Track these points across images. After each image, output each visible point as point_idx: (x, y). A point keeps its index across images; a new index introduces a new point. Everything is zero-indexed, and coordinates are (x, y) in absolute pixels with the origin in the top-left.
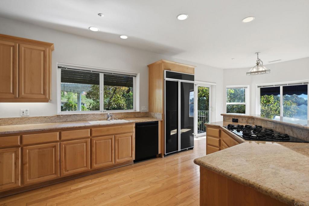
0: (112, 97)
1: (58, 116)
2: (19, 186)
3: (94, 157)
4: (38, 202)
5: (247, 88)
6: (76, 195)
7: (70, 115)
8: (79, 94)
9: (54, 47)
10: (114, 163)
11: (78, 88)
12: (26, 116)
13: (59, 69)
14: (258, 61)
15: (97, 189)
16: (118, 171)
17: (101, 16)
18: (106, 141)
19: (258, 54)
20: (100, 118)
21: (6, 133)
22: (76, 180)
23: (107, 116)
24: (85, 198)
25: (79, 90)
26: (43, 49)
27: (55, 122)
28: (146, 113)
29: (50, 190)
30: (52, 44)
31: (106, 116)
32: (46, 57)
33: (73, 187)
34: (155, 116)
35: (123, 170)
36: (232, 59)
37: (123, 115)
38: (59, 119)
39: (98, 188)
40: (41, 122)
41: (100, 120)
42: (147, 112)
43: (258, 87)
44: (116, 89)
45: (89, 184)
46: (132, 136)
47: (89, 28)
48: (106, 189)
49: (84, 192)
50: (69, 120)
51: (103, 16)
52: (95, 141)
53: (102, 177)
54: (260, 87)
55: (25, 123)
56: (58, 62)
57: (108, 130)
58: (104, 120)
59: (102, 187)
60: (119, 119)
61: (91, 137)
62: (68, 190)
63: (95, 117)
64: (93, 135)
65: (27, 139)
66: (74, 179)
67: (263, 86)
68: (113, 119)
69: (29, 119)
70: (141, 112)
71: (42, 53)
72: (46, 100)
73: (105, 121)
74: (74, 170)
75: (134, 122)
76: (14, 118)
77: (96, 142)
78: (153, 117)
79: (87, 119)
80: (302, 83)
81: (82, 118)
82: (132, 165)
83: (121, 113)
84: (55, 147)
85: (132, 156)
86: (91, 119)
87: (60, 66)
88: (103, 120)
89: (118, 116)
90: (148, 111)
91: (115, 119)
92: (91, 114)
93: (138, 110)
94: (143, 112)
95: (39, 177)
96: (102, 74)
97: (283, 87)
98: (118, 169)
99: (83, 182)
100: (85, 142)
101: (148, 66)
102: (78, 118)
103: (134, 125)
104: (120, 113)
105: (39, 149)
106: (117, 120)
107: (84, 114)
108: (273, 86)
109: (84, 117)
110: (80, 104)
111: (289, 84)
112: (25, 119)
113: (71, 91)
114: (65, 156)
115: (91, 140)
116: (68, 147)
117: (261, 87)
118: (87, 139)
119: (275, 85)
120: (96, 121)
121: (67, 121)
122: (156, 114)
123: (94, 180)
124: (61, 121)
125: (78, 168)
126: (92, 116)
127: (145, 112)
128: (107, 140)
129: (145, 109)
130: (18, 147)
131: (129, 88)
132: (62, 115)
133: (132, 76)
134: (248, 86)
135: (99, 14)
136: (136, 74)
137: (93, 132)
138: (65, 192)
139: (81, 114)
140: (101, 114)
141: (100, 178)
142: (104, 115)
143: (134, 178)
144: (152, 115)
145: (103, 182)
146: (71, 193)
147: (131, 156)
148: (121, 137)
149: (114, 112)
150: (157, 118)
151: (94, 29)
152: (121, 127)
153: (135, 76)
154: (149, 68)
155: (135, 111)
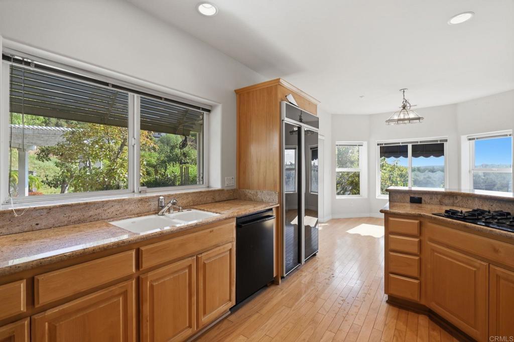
5: (362, 145)
7: (50, 209)
8: (22, 150)
10: (195, 328)
14: (404, 102)
18: (176, 275)
19: (404, 91)
20: (137, 211)
28: (234, 191)
34: (259, 196)
36: (361, 97)
37: (190, 199)
38: (9, 223)
42: (234, 189)
43: (378, 145)
46: (231, 249)
50: (43, 224)
52: (151, 281)
54: (380, 144)
58: (149, 215)
60: (183, 208)
61: (138, 275)
63: (126, 207)
64: (145, 265)
67: (385, 144)
68: (172, 211)
70: (225, 189)
73: (153, 217)
75: (235, 214)
77: (151, 286)
79: (104, 217)
80: (437, 141)
86: (114, 214)
87: (9, 53)
88: (146, 215)
89: (181, 202)
90: (235, 186)
91: (175, 209)
93: (217, 185)
94: (227, 190)
96: (136, 95)
97: (412, 145)
100: (120, 294)
101: (235, 91)
102: (76, 215)
103: (234, 223)
104: (184, 193)
107: (94, 203)
108: (399, 143)
109: (93, 212)
111: (421, 142)
115: (139, 283)
117: (382, 144)
118: (128, 283)
119: (402, 143)
120: (128, 218)
121: (38, 227)
122: (259, 193)
124: (17, 229)
126: (117, 207)
127: (232, 190)
128: (179, 273)
129: (231, 183)
131: (186, 138)
132: (18, 211)
134: (365, 143)
136: (211, 106)
137: (144, 258)
144: (248, 194)
147: (228, 298)
153: (209, 111)
154: (238, 95)
155: (208, 187)
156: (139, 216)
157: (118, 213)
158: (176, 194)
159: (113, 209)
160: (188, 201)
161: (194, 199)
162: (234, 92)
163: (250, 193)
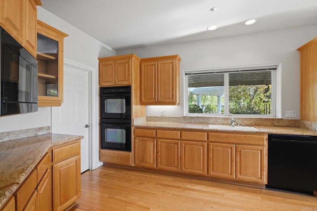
0: (253, 99)
1: (184, 117)
2: (154, 168)
3: (211, 163)
4: (162, 186)
6: (188, 194)
7: (194, 117)
8: (218, 97)
9: (180, 57)
10: (235, 178)
11: (217, 91)
12: (164, 116)
13: (186, 75)
15: (208, 199)
16: (240, 190)
17: (213, 10)
18: (224, 149)
20: (222, 123)
21: (149, 127)
22: (193, 180)
23: (231, 121)
24: (194, 202)
25: (219, 93)
26: (171, 61)
27: (182, 123)
28: (295, 121)
29: (173, 179)
30: (177, 56)
31: (229, 120)
32: (173, 68)
33: (189, 186)
34: (313, 126)
35: (247, 191)
37: (253, 121)
38: (185, 120)
39: (210, 198)
40: (173, 121)
41: (223, 124)
44: (257, 88)
45: (203, 190)
46: (261, 151)
47: (207, 29)
48: (218, 203)
49: (195, 195)
50: (192, 121)
51: (215, 9)
52: (212, 146)
53: (218, 188)
55: (163, 122)
56: (184, 70)
57: (227, 137)
59: (214, 199)
60: (246, 125)
61: (208, 142)
62: (184, 186)
63: (218, 120)
64: (210, 140)
65: (160, 134)
66: (192, 179)
68: (238, 125)
69: (165, 118)
70: (284, 119)
71: (171, 65)
72: (173, 103)
73: (229, 126)
74: (192, 170)
75: (267, 131)
76: (157, 117)
77: (213, 148)
78: (308, 129)
79: (209, 123)
81: (204, 121)
82: (262, 190)
83: (251, 119)
84: (177, 144)
85: (262, 178)
86: (213, 122)
87: (186, 73)
88: (226, 125)
89: (246, 122)
90: (298, 118)
91: (241, 125)
92: (213, 117)
93: (279, 116)
94: (288, 120)
95: (166, 166)
96: (227, 73)
98: (242, 187)
99: (198, 185)
100: (201, 146)
102: (201, 120)
103: (266, 137)
104: (249, 118)
105: (167, 143)
106: (244, 127)
107: (206, 117)
109: (206, 120)
110: (220, 107)
112: (163, 118)
113: (211, 94)
114: (184, 154)
115: (208, 144)
116: (186, 147)
118: (204, 143)
122: (313, 124)
123: (210, 187)
124: (187, 122)
125: (195, 169)
126: (214, 120)
127: (293, 120)
128: (226, 149)
129: (292, 115)
130: (154, 138)
131: (269, 86)
132: (187, 117)
133: (269, 69)
135: (211, 10)
136: (276, 66)
137: (210, 137)
138: (181, 187)
139: (203, 117)
140: (224, 118)
141: (215, 188)
142: (227, 119)
143: (258, 209)
144: (307, 124)
145: (217, 194)
146: (186, 190)
147: (260, 176)
148: (244, 149)
149: (240, 117)
150: (315, 131)
151: (213, 28)
152: (245, 136)
153: (276, 69)
154: (300, 52)
155: (275, 117)
156: (222, 125)
157: (214, 122)
158: (243, 118)
159: (212, 120)
160: (251, 122)
161: (256, 122)
162: (297, 50)
163: (307, 123)
